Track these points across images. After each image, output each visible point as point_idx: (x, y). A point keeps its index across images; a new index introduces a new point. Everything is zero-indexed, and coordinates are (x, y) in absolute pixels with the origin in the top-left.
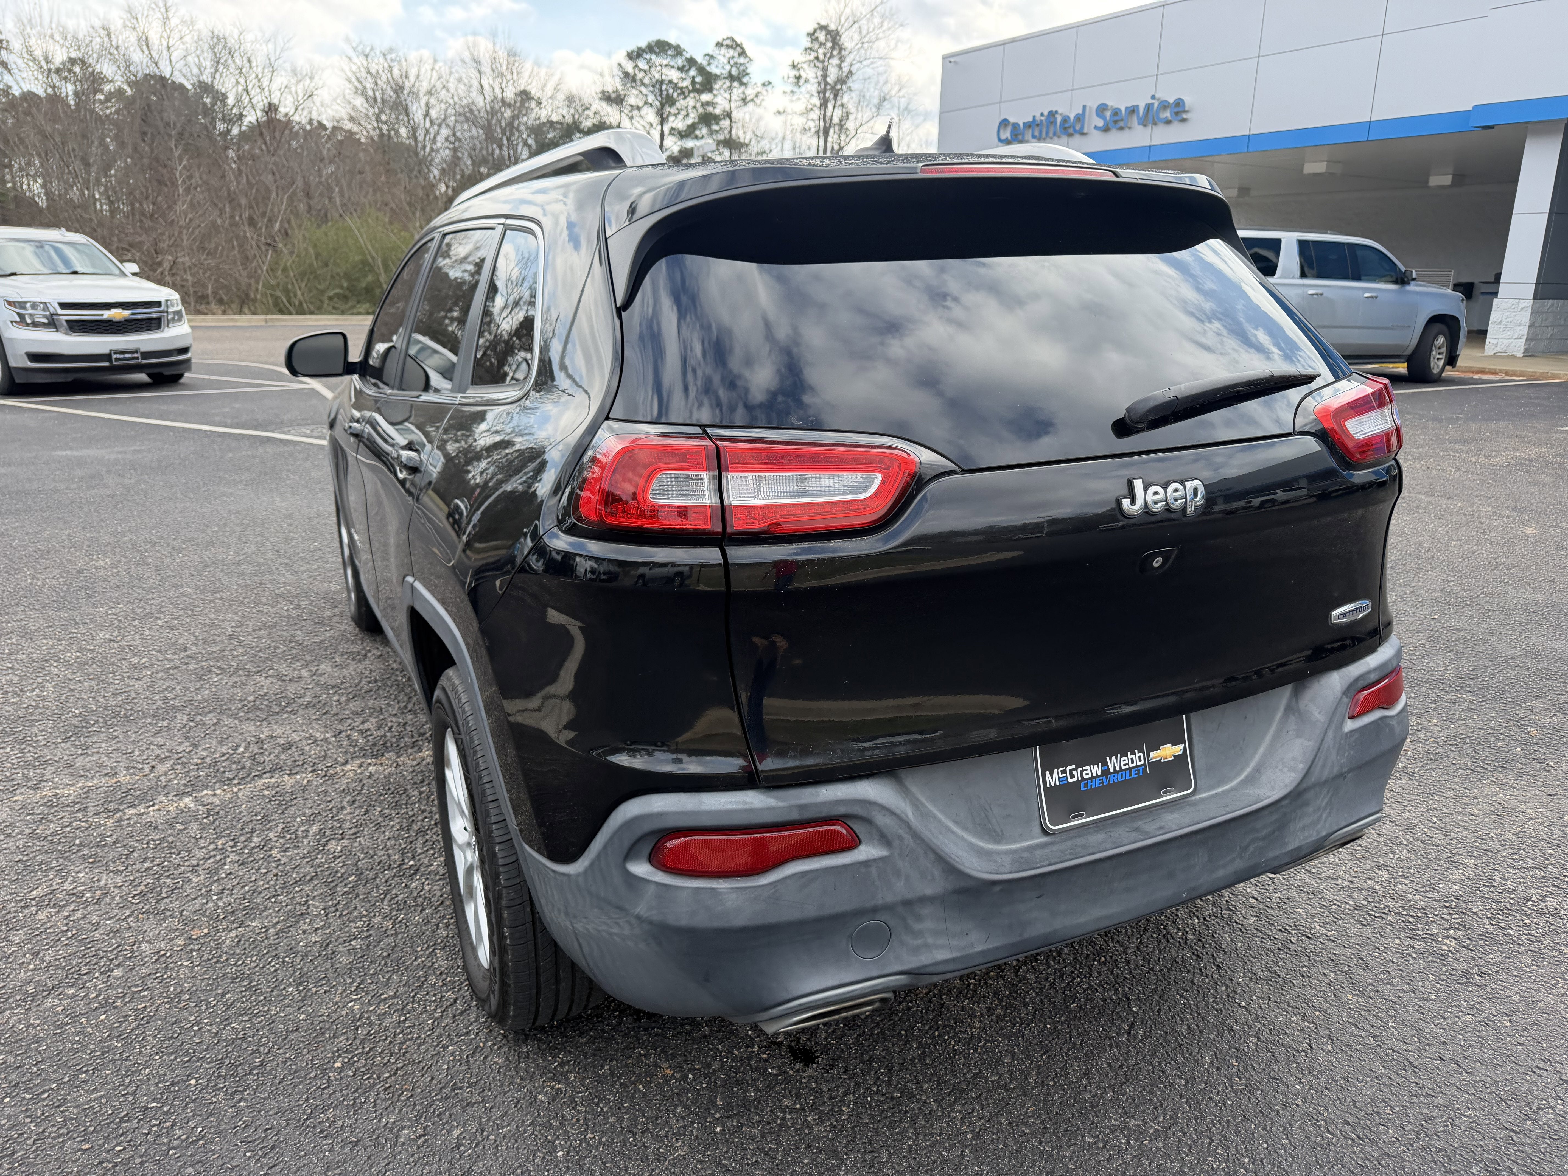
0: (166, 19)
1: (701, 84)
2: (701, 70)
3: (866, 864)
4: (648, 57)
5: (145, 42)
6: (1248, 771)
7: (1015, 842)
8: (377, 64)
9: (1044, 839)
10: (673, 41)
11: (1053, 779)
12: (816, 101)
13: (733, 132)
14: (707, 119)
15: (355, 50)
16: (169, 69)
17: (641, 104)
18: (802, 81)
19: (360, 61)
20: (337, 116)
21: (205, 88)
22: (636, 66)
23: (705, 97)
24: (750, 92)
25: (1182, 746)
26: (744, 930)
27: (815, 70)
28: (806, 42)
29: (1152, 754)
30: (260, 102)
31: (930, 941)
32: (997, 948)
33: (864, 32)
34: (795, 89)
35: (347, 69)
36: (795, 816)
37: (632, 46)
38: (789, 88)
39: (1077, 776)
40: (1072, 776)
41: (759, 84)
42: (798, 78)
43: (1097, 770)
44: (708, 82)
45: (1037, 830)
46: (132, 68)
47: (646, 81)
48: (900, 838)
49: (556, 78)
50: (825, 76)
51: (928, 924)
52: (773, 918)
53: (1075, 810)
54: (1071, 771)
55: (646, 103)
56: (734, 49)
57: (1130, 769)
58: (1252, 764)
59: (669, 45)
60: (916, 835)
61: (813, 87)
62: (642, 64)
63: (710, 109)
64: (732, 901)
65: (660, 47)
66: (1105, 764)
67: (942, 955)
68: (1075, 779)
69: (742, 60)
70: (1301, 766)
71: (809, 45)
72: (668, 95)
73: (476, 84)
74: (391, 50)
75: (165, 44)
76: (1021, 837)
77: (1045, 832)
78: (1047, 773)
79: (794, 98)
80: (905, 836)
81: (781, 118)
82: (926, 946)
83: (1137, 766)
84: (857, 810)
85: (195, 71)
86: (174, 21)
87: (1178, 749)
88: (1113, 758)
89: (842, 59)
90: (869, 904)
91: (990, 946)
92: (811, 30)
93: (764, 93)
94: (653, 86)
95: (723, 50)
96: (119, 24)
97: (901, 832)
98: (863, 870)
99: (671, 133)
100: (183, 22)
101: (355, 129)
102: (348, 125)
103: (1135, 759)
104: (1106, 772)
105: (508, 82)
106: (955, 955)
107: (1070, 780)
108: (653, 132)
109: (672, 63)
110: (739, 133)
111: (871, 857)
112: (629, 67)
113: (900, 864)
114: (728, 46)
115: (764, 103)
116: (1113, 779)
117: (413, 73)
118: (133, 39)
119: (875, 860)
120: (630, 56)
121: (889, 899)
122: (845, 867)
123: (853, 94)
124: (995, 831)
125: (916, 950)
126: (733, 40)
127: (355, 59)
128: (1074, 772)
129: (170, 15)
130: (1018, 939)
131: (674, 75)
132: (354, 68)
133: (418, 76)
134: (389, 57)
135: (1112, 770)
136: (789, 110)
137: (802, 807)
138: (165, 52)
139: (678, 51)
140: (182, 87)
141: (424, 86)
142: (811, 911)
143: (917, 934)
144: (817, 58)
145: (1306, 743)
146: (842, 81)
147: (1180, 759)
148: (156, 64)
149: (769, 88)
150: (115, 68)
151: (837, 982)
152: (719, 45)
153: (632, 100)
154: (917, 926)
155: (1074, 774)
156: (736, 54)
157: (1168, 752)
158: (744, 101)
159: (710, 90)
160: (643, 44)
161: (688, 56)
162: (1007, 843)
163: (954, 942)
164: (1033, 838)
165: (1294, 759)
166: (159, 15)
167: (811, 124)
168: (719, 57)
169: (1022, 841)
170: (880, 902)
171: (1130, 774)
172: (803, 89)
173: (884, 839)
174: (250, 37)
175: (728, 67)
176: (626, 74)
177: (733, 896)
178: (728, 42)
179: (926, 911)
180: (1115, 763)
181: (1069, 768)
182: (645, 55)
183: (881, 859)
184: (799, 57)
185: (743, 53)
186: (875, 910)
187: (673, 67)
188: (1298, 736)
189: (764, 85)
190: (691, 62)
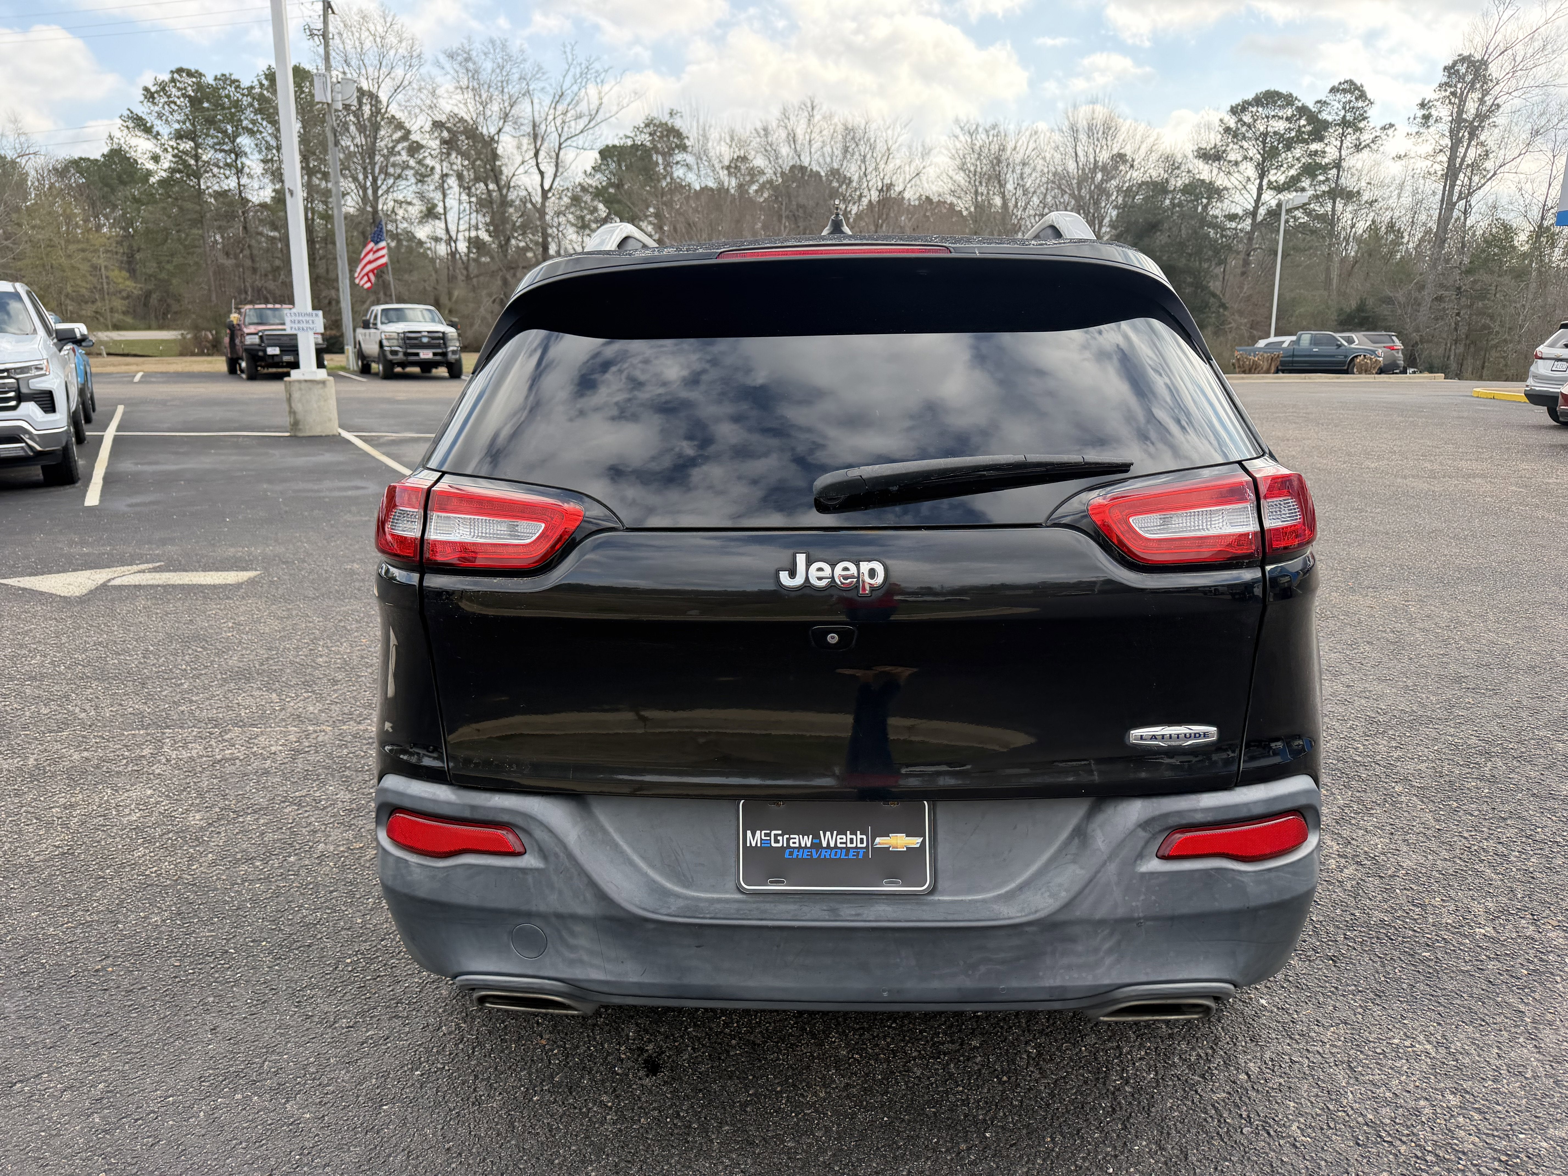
0: (811, 117)
1: (1310, 133)
2: (1312, 118)
3: (524, 871)
4: (1254, 109)
5: (792, 138)
6: (1013, 885)
7: (706, 891)
8: (981, 139)
9: (739, 896)
10: (1284, 91)
11: (755, 839)
12: (1447, 141)
13: (1340, 182)
14: (1310, 170)
15: (962, 129)
16: (808, 159)
17: (1240, 159)
18: (1431, 121)
19: (964, 138)
20: (941, 190)
21: (835, 173)
22: (1241, 120)
23: (1314, 146)
24: (1366, 137)
25: (920, 840)
26: (423, 901)
27: (1450, 107)
28: (1442, 77)
29: (878, 840)
30: (875, 182)
31: (586, 958)
32: (653, 985)
33: (1519, 59)
34: (1422, 130)
35: (951, 146)
36: (467, 814)
37: (1237, 100)
38: (1414, 129)
39: (782, 841)
40: (777, 841)
41: (1378, 129)
42: (1426, 118)
43: (807, 841)
44: (1319, 129)
45: (731, 885)
46: (780, 161)
47: (1249, 135)
48: (556, 855)
49: (1150, 140)
50: (1460, 112)
51: (583, 942)
52: (444, 897)
53: (777, 876)
54: (776, 836)
55: (1245, 158)
56: (1352, 93)
57: (848, 849)
58: (1019, 880)
59: (1278, 94)
60: (571, 856)
61: (1444, 127)
62: (1247, 118)
63: (1318, 160)
64: (417, 875)
65: (1269, 98)
66: (817, 836)
67: (596, 975)
68: (780, 845)
69: (1360, 104)
70: (1063, 894)
71: (1445, 79)
72: (1272, 147)
73: (1071, 150)
74: (994, 127)
75: (807, 137)
76: (713, 888)
77: (740, 890)
78: (749, 833)
79: (1420, 140)
80: (561, 854)
81: (1400, 163)
82: (581, 962)
83: (856, 847)
84: (519, 821)
85: (828, 160)
86: (817, 117)
87: (915, 842)
88: (828, 834)
89: (1486, 93)
90: (524, 908)
91: (646, 981)
92: (1450, 62)
93: (1384, 137)
94: (1257, 139)
95: (1339, 96)
96: (774, 124)
97: (557, 850)
98: (521, 875)
99: (1269, 188)
100: (824, 118)
101: (955, 201)
102: (950, 199)
103: (857, 840)
104: (817, 846)
105: (1102, 147)
106: (613, 979)
107: (774, 845)
108: (1249, 186)
109: (1280, 114)
110: (1348, 182)
111: (529, 866)
112: (1232, 122)
113: (555, 878)
114: (1345, 91)
115: (1381, 149)
116: (825, 854)
117: (1010, 146)
118: (783, 135)
119: (531, 869)
120: (1234, 111)
121: (542, 908)
122: (506, 869)
123: (1496, 130)
124: (684, 876)
125: (572, 963)
126: (1351, 82)
127: (962, 138)
128: (780, 838)
129: (815, 112)
130: (677, 982)
131: (1280, 126)
132: (958, 145)
133: (1015, 149)
134: (991, 133)
135: (824, 844)
136: (1413, 154)
137: (473, 808)
138: (807, 145)
139: (1289, 100)
140: (818, 174)
141: (1018, 158)
142: (474, 900)
143: (572, 948)
144: (1453, 94)
145: (1079, 871)
146: (1482, 117)
147: (915, 853)
148: (799, 156)
149: (1390, 132)
150: (767, 162)
151: (496, 970)
152: (1334, 90)
153: (1232, 157)
154: (572, 941)
155: (778, 839)
156: (1353, 99)
157: (899, 841)
158: (1358, 148)
159: (1321, 139)
160: (1250, 96)
161: (1300, 105)
162: (696, 891)
163: (609, 966)
164: (726, 892)
165: (1060, 885)
166: (806, 114)
167: (1437, 167)
168: (1333, 103)
169: (714, 892)
170: (534, 909)
171: (847, 854)
172: (1432, 129)
173: (543, 854)
174: (874, 126)
175: (1342, 113)
176: (1227, 130)
177: (418, 870)
178: (1346, 86)
179: (578, 928)
180: (828, 839)
181: (773, 832)
182: (1250, 109)
183: (537, 870)
184: (1430, 93)
185: (1362, 96)
186: (529, 915)
187: (1281, 118)
188: (1074, 862)
189: (1384, 128)
190: (1303, 110)
